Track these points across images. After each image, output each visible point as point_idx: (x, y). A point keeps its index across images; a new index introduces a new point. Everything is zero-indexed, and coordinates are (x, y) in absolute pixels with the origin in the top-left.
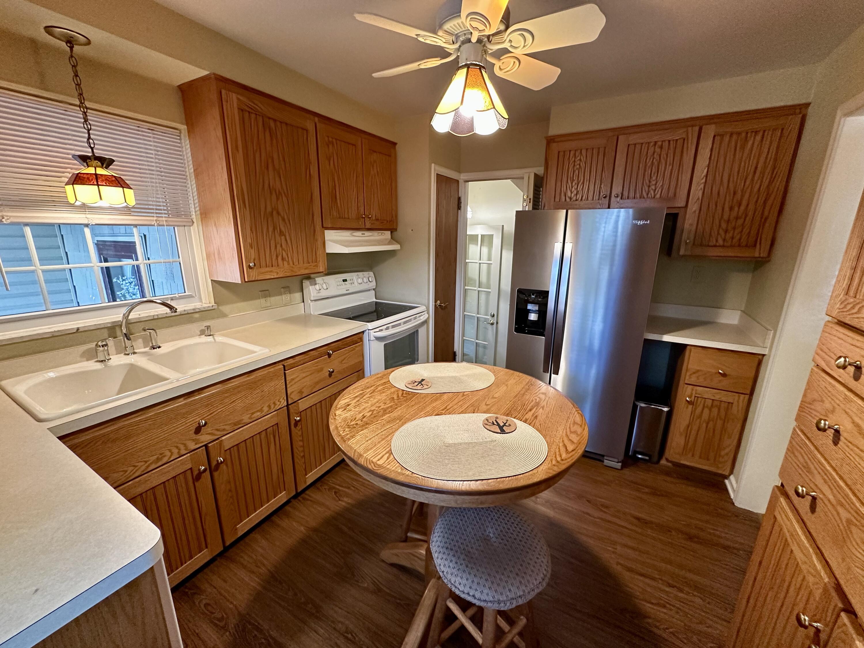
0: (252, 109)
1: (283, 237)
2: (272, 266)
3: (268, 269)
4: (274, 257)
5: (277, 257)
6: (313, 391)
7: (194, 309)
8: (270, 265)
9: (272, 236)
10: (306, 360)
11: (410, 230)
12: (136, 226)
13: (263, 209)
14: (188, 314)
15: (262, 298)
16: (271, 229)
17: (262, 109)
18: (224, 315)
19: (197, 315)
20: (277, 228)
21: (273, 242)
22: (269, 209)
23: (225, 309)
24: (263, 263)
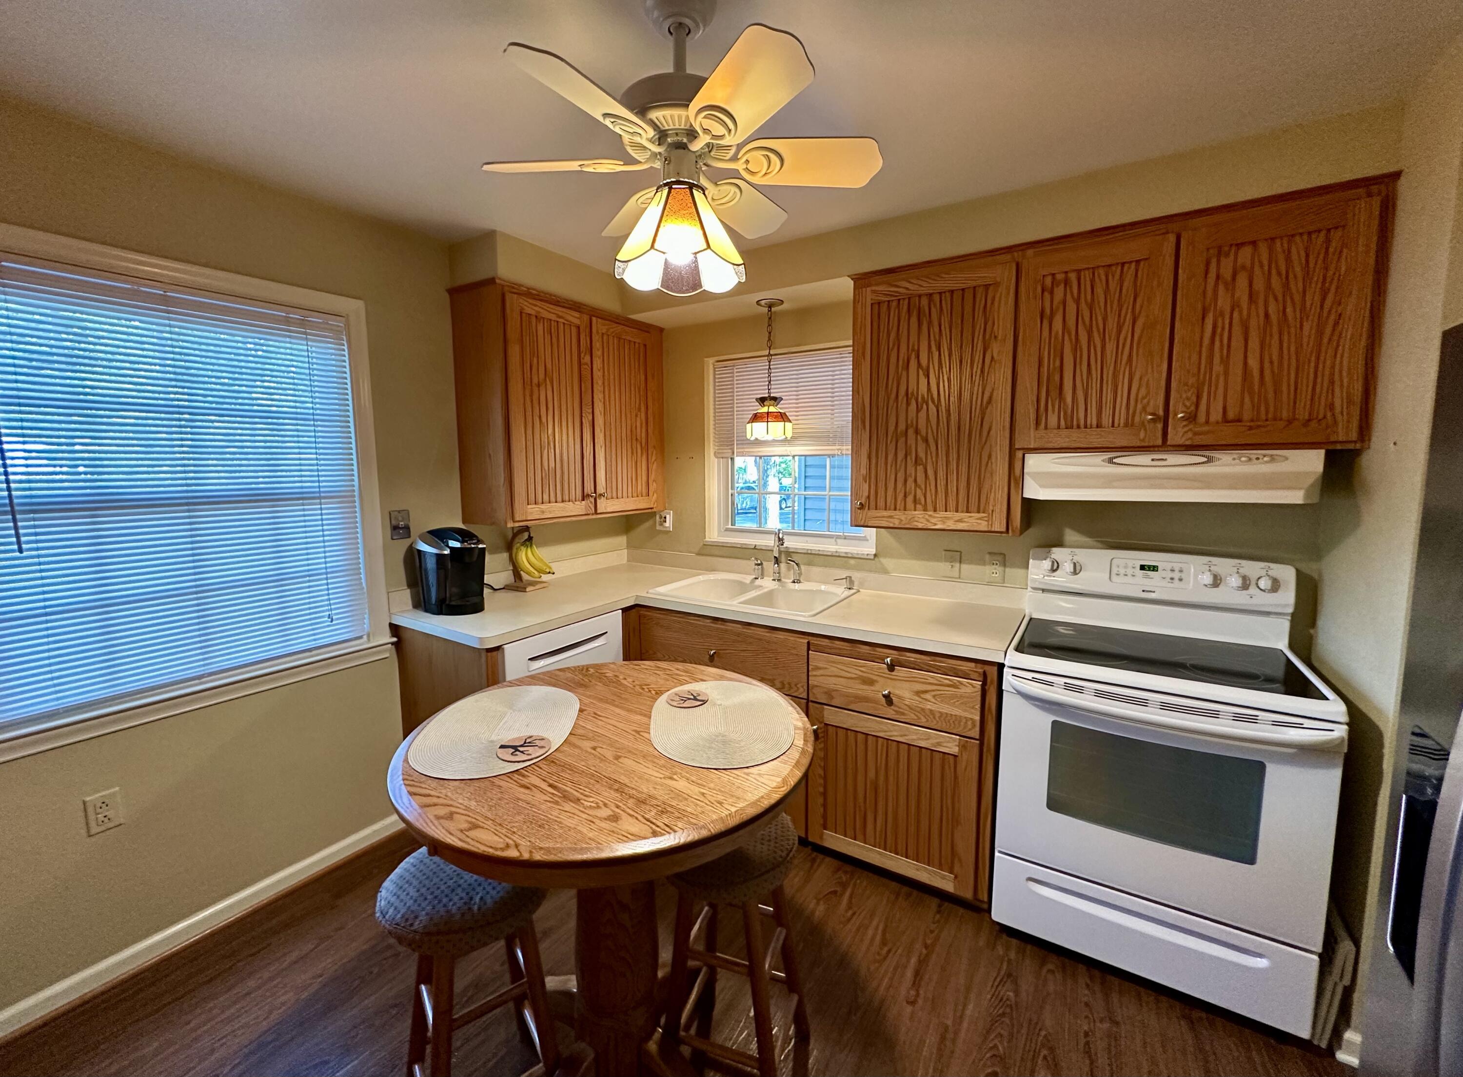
0: (891, 295)
1: (920, 468)
2: (895, 509)
3: (885, 513)
4: (900, 497)
5: (905, 496)
6: (850, 707)
7: (846, 553)
8: (893, 507)
9: (900, 466)
10: (845, 652)
11: (1392, 445)
12: (829, 456)
13: (892, 428)
14: (839, 556)
15: (946, 561)
16: (901, 455)
17: (907, 289)
18: (885, 571)
19: (852, 562)
20: (910, 454)
21: (901, 475)
22: (902, 427)
23: (887, 562)
24: (881, 503)
